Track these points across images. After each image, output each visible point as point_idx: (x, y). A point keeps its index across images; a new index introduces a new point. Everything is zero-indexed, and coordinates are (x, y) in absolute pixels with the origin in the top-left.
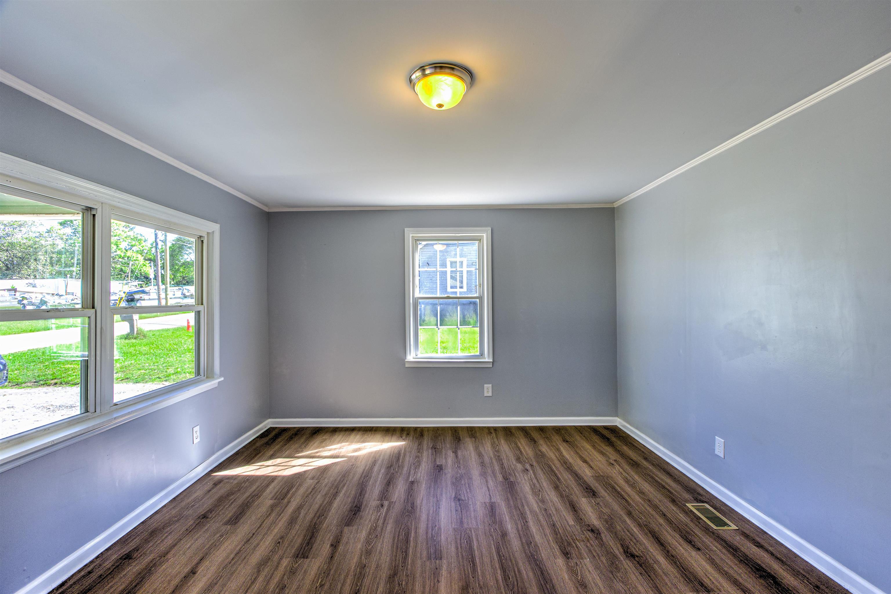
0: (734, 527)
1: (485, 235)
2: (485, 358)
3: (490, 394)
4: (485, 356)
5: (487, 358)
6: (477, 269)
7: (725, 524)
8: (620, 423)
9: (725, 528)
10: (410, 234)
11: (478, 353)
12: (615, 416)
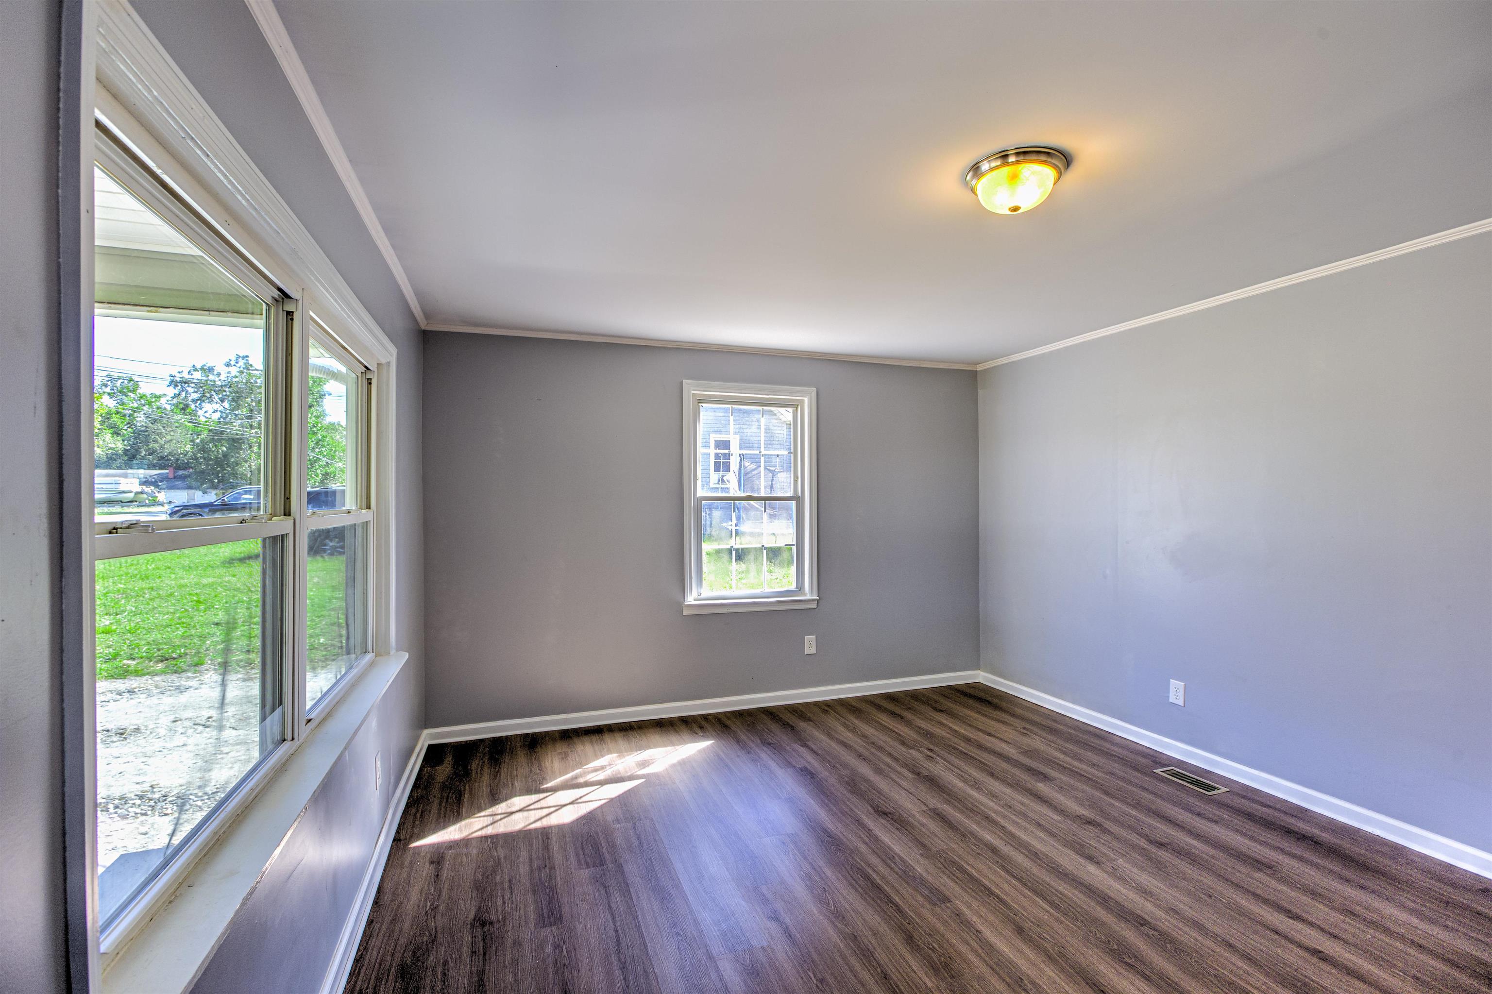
0: (1224, 789)
1: (806, 400)
2: (805, 595)
3: (813, 651)
4: (804, 590)
5: (809, 593)
6: (791, 453)
7: (1214, 788)
8: (985, 677)
9: (1216, 792)
10: (692, 389)
11: (793, 587)
12: (976, 669)
